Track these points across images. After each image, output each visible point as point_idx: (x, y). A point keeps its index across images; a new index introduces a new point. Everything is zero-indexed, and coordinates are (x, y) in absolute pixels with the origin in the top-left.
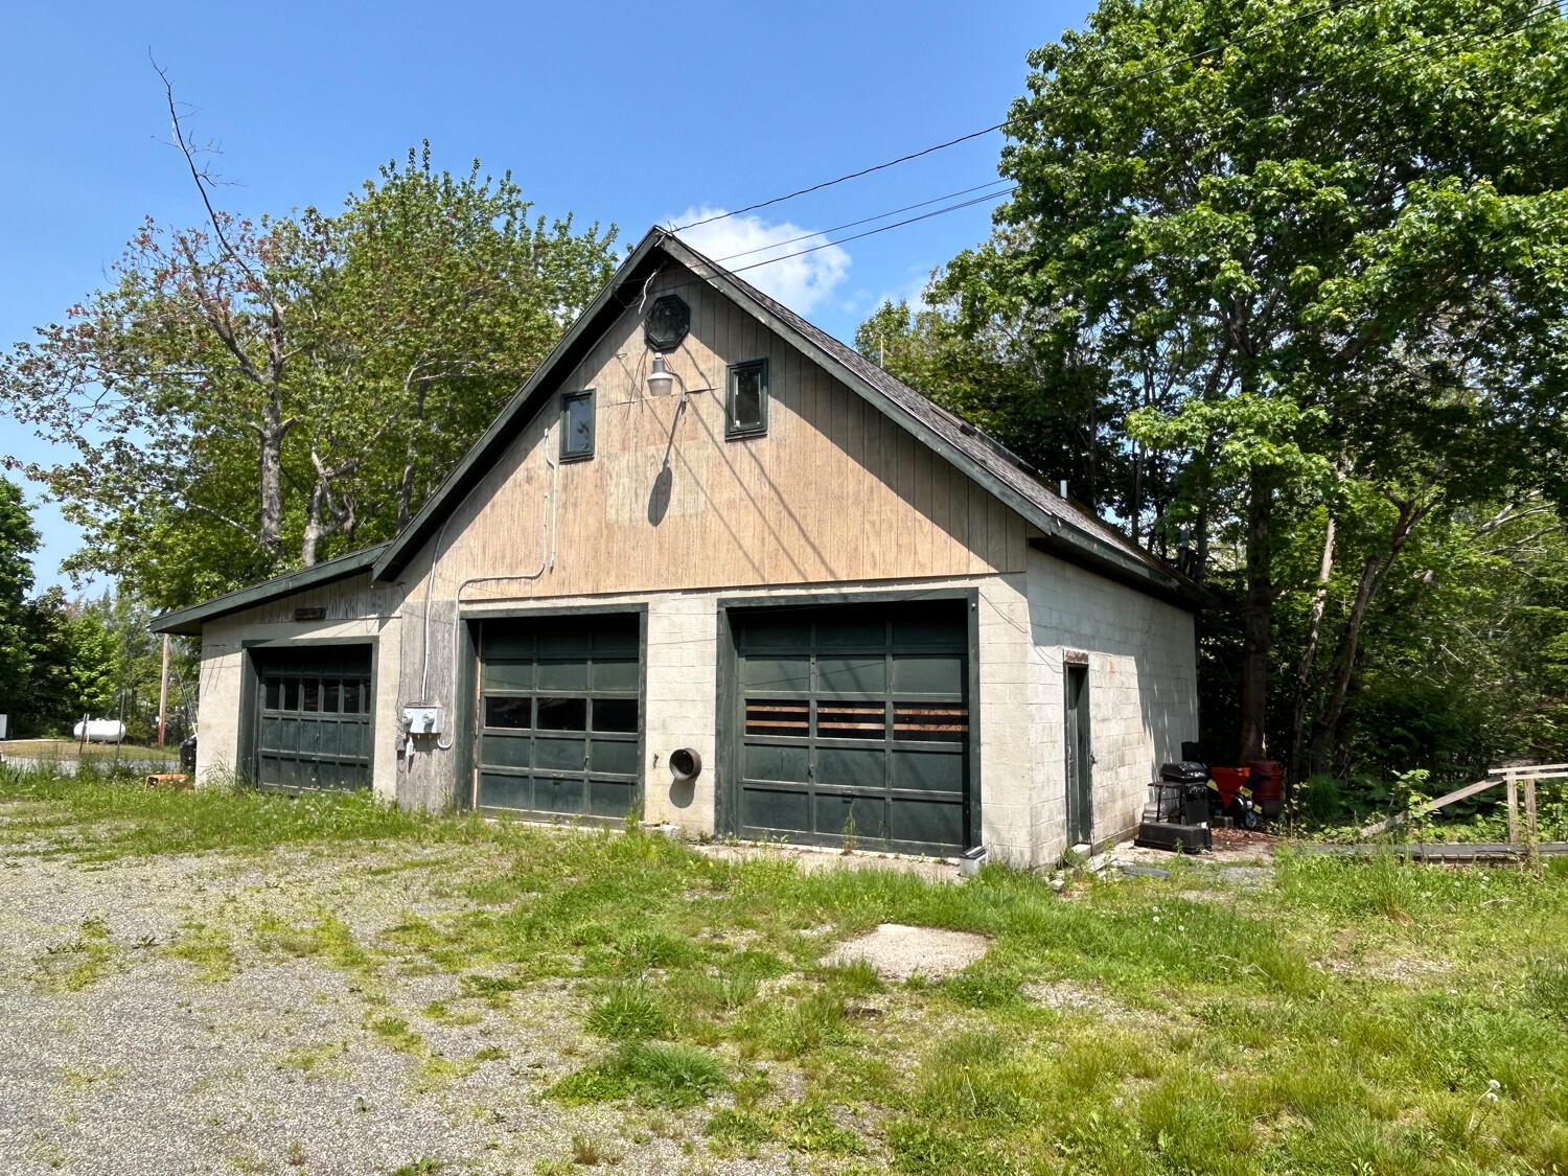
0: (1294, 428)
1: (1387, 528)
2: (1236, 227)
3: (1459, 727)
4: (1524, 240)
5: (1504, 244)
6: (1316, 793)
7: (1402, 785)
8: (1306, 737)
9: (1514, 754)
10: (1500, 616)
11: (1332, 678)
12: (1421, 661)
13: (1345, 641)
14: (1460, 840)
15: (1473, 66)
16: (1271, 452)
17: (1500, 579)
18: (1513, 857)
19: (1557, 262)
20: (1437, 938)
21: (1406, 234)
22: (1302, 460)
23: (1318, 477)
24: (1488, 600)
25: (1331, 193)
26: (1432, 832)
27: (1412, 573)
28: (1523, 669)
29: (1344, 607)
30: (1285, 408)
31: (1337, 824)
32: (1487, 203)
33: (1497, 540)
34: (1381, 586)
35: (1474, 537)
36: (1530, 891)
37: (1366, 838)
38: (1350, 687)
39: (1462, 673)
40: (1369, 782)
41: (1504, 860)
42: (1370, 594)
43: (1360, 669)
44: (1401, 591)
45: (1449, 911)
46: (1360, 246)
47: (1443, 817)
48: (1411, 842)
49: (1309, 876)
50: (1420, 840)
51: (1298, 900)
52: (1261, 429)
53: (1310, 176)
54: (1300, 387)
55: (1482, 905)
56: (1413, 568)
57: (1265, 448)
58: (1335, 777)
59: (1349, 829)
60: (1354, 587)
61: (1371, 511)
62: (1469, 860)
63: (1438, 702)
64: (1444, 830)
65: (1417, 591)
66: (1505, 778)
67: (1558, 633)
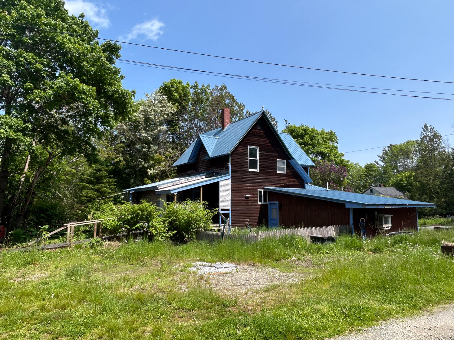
0: (21, 128)
1: (45, 159)
2: (9, 65)
3: (58, 214)
4: (85, 96)
5: (81, 96)
6: (16, 234)
7: (41, 230)
8: (14, 218)
9: (71, 220)
10: (72, 184)
11: (24, 200)
12: (51, 196)
13: (30, 189)
14: (55, 243)
15: (79, 49)
16: (13, 135)
17: (73, 175)
18: (67, 246)
19: (92, 103)
20: (45, 268)
21: (58, 85)
22: (23, 138)
23: (27, 144)
24: (70, 180)
25: (40, 66)
26: (48, 242)
27: (51, 172)
28: (76, 198)
29: (30, 180)
30: (19, 122)
31: (21, 242)
32: (78, 84)
33: (73, 165)
34: (42, 175)
35: (67, 164)
36: (70, 253)
37: (29, 245)
38: (30, 203)
39: (61, 199)
40: (32, 230)
41: (65, 247)
42: (38, 177)
43: (33, 198)
44: (47, 176)
45: (50, 261)
46: (46, 83)
47: (51, 238)
48: (42, 245)
49: (11, 258)
50: (44, 244)
51: (7, 265)
52: (11, 127)
53: (34, 59)
54: (24, 117)
55: (58, 258)
56: (51, 171)
57: (12, 133)
58: (22, 229)
59: (25, 243)
60: (34, 174)
61: (41, 153)
62: (56, 248)
63: (54, 207)
64: (52, 241)
65: (51, 177)
66: (67, 226)
67: (84, 190)
